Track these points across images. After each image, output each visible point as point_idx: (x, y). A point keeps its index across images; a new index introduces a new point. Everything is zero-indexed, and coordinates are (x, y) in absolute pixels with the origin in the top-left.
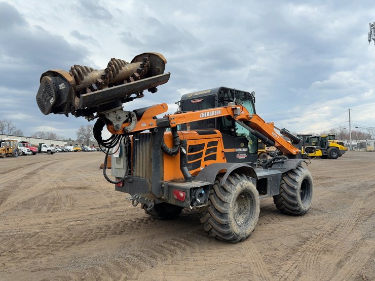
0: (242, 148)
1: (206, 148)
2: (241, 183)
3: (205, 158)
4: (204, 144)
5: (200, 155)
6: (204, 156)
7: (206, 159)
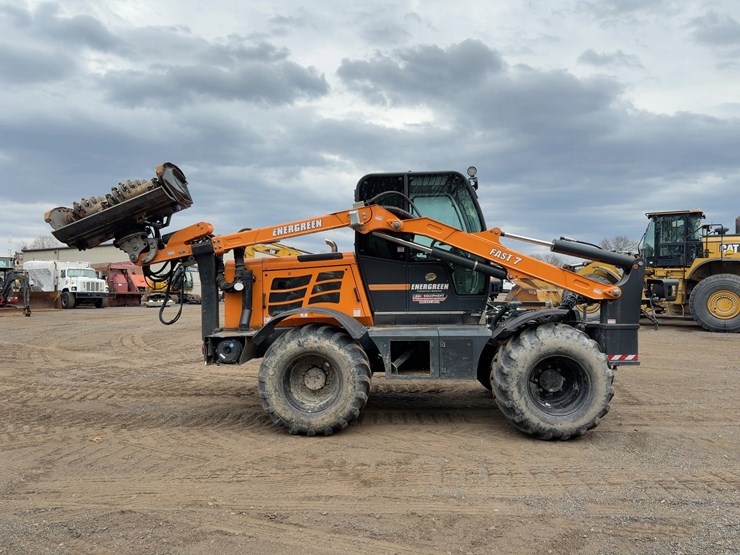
0: (428, 283)
1: (313, 282)
2: (301, 340)
3: (311, 299)
4: (311, 276)
5: (302, 293)
6: (308, 295)
7: (312, 301)
